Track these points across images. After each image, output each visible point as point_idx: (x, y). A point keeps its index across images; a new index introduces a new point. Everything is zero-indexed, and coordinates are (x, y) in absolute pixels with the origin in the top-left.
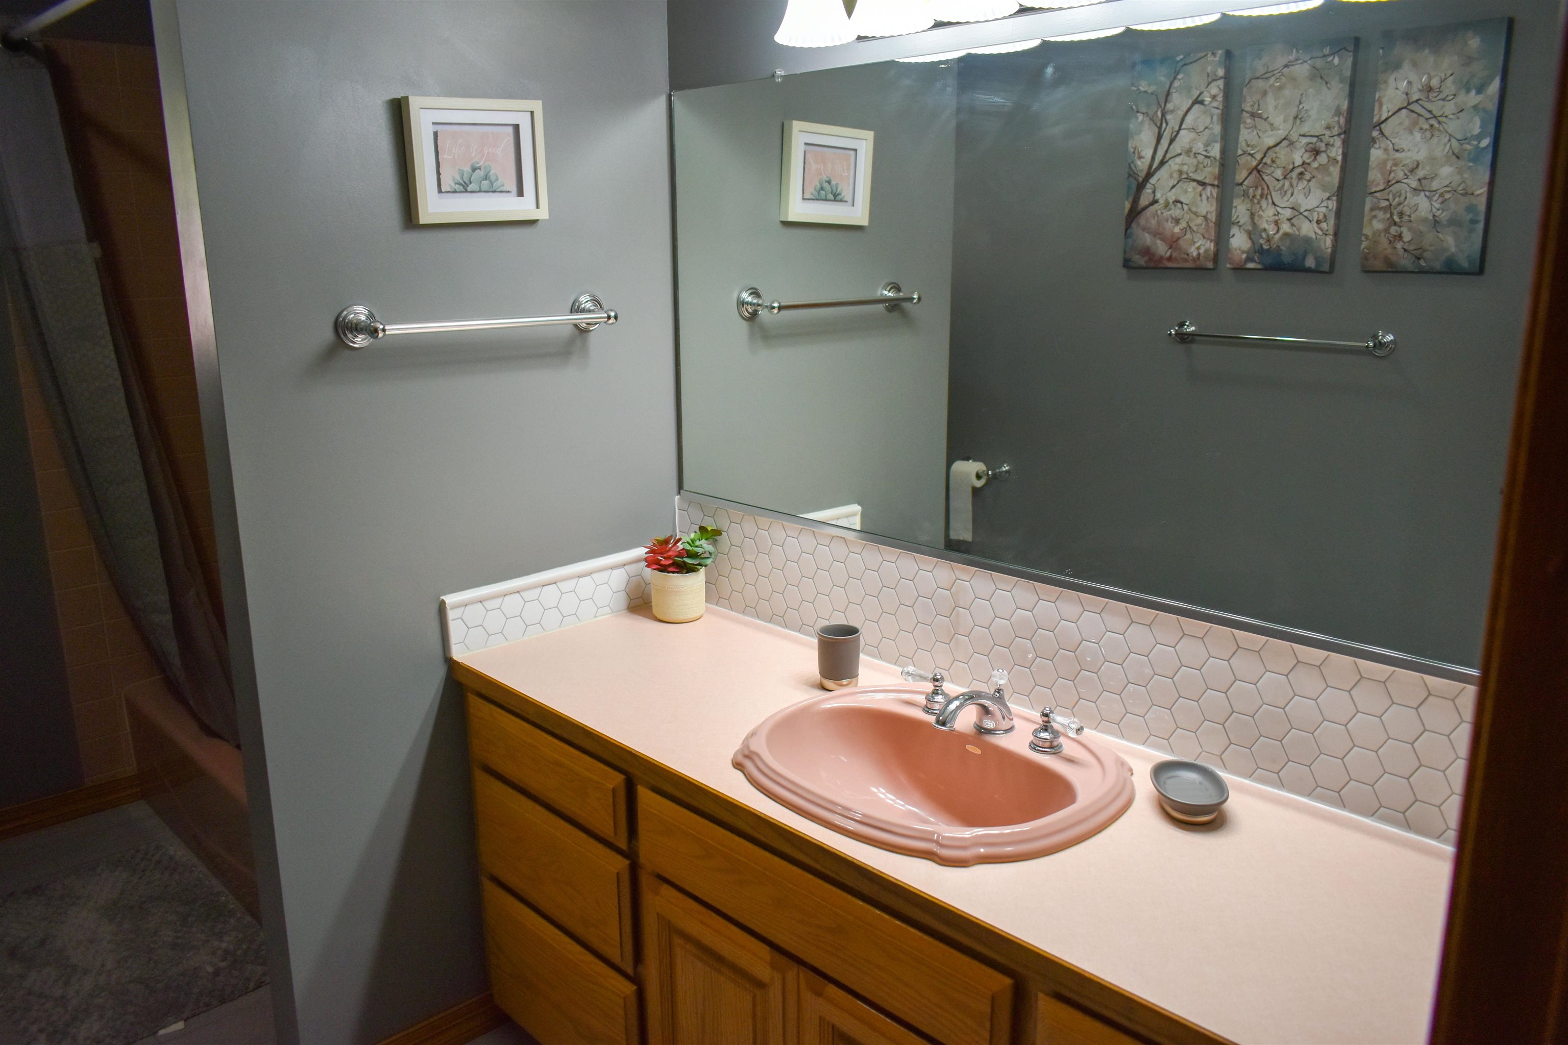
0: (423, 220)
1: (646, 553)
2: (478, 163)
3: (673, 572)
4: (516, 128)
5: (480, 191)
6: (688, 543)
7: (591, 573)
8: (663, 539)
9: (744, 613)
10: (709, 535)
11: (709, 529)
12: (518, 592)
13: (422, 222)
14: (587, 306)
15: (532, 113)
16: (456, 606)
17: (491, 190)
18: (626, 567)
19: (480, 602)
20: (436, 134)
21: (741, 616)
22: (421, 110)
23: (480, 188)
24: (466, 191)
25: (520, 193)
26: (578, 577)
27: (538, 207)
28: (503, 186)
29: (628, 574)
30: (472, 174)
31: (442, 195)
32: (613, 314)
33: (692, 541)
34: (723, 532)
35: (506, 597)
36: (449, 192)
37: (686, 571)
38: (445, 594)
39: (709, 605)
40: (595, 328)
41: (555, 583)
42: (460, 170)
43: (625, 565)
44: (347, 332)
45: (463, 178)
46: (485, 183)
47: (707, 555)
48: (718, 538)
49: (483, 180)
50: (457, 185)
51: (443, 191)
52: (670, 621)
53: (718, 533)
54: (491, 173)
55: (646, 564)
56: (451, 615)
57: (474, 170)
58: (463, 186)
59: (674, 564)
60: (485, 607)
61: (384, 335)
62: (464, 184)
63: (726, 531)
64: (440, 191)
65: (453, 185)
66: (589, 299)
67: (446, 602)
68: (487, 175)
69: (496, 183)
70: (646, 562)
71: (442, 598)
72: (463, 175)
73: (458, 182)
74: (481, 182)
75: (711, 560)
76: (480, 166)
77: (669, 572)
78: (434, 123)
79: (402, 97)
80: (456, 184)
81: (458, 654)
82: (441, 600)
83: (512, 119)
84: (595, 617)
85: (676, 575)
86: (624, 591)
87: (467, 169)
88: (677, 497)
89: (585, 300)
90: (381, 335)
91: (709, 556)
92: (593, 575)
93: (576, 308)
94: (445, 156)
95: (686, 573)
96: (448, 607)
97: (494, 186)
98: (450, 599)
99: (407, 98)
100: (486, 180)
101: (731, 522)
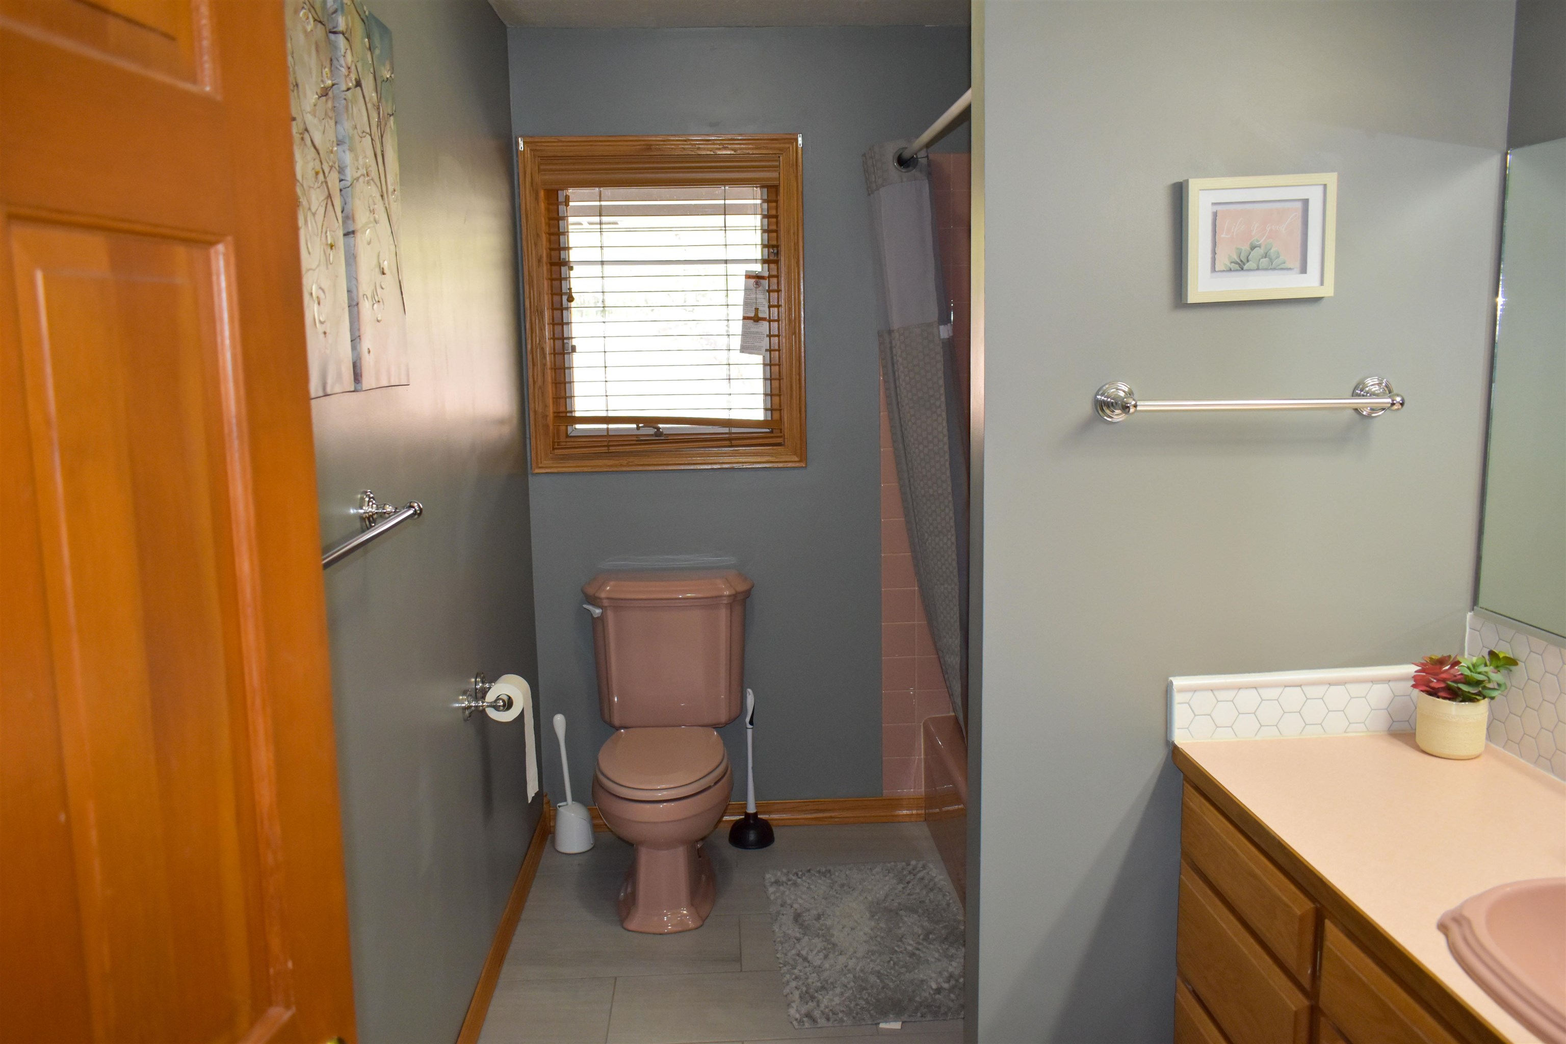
0: (1191, 299)
1: (1416, 672)
2: (1258, 241)
3: (1444, 698)
4: (1306, 202)
5: (1258, 269)
6: (1468, 668)
7: (1346, 683)
8: (1437, 658)
9: (1536, 763)
10: (1500, 663)
11: (1501, 656)
12: (1256, 688)
13: (1190, 301)
14: (1373, 390)
15: (1325, 186)
16: (1183, 690)
17: (1270, 268)
18: (1390, 683)
19: (1212, 690)
20: (1215, 215)
21: (1531, 766)
22: (1200, 192)
23: (1258, 266)
24: (1242, 269)
25: (1304, 270)
26: (1329, 684)
27: (1322, 283)
28: (1284, 263)
29: (1392, 691)
30: (1250, 253)
31: (1215, 274)
32: (1398, 399)
33: (1474, 666)
34: (1519, 662)
35: (1241, 691)
36: (1224, 271)
37: (1461, 699)
38: (1174, 676)
39: (1489, 743)
40: (1379, 415)
41: (1300, 686)
42: (1237, 249)
43: (1389, 681)
44: (1104, 408)
45: (1240, 257)
46: (1264, 261)
47: (1495, 685)
48: (1513, 668)
49: (1262, 258)
50: (1233, 264)
51: (1216, 270)
52: (1434, 754)
53: (1511, 662)
54: (1272, 250)
55: (1414, 683)
56: (1178, 698)
57: (1253, 248)
58: (1239, 264)
59: (1448, 689)
60: (1216, 697)
61: (1136, 411)
62: (1240, 262)
63: (1524, 660)
64: (1213, 269)
65: (1228, 264)
66: (1378, 382)
67: (1174, 683)
68: (1267, 253)
69: (1277, 260)
70: (1415, 681)
71: (1171, 678)
72: (1240, 253)
73: (1234, 260)
74: (1259, 261)
75: (1499, 692)
76: (1260, 244)
77: (1438, 697)
78: (1214, 204)
79: (1184, 181)
80: (1232, 262)
81: (1180, 739)
82: (1169, 680)
83: (1301, 193)
84: (1345, 732)
85: (1447, 701)
86: (1386, 711)
87: (1246, 248)
88: (1469, 615)
89: (1372, 383)
90: (1132, 410)
91: (1496, 687)
92: (1349, 686)
93: (1359, 391)
94: (1223, 236)
95: (1461, 701)
96: (1175, 690)
97: (1274, 263)
98: (1178, 682)
99: (1187, 181)
100: (1265, 258)
101: (1531, 651)
